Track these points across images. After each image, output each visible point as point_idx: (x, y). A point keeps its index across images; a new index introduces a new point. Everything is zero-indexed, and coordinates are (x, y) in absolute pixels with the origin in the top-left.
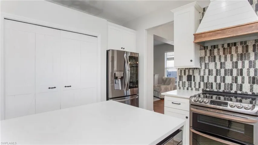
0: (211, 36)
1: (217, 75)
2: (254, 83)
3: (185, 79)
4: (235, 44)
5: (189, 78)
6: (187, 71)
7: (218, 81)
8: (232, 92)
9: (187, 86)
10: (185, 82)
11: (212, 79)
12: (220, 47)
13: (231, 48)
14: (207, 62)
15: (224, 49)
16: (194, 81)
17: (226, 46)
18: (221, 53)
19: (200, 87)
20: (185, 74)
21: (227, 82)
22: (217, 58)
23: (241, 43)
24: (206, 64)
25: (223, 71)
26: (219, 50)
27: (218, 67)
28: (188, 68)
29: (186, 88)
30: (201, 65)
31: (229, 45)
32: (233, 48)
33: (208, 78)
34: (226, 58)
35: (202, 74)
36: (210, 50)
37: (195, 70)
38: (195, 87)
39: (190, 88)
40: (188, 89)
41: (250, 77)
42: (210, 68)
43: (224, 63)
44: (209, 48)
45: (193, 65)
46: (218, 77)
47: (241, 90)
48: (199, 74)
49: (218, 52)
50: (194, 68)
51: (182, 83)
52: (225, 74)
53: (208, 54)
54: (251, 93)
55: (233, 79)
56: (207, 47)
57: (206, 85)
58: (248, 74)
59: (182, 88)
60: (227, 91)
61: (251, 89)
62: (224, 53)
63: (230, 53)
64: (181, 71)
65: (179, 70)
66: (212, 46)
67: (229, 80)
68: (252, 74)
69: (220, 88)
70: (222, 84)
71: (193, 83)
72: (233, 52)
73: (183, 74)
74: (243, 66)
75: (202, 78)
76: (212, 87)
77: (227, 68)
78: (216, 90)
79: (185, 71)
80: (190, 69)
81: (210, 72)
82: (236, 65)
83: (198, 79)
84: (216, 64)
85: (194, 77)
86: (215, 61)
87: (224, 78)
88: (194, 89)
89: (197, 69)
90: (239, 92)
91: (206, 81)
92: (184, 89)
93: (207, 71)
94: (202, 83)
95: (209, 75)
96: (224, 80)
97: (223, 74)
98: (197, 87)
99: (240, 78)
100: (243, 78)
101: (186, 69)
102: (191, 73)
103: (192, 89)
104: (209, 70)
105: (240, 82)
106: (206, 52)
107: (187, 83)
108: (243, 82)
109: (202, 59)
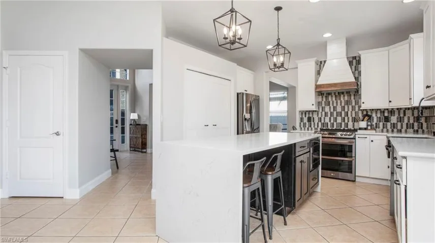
0: (327, 87)
1: (331, 116)
2: (355, 122)
3: (305, 120)
4: (343, 93)
5: (309, 119)
6: (307, 113)
7: (332, 121)
8: (342, 129)
9: (307, 126)
10: (305, 123)
11: (327, 120)
12: (333, 94)
13: (340, 96)
14: (323, 105)
15: (336, 96)
16: (313, 121)
17: (337, 94)
18: (334, 99)
19: (318, 127)
20: (305, 116)
21: (338, 122)
22: (331, 103)
23: (347, 92)
24: (322, 107)
25: (335, 113)
26: (332, 96)
27: (332, 110)
28: (308, 111)
29: (306, 129)
30: (319, 108)
31: (339, 93)
32: (342, 95)
33: (324, 118)
34: (337, 103)
35: (320, 116)
36: (326, 97)
37: (314, 112)
38: (314, 127)
39: (310, 128)
40: (308, 129)
41: (352, 118)
42: (326, 111)
43: (336, 107)
44: (325, 95)
45: (314, 108)
46: (332, 118)
47: (347, 127)
48: (318, 116)
49: (332, 98)
50: (313, 111)
51: (304, 124)
52: (337, 116)
53: (324, 100)
54: (353, 129)
55: (342, 119)
56: (323, 94)
57: (323, 124)
58: (351, 116)
59: (303, 128)
60: (338, 128)
61: (353, 127)
62: (336, 100)
63: (340, 99)
64: (302, 113)
65: (301, 113)
66: (327, 94)
67: (339, 120)
68: (354, 116)
69: (333, 127)
70: (335, 123)
71: (312, 123)
72: (342, 99)
73: (304, 116)
74: (348, 110)
75: (320, 119)
76: (327, 127)
77: (338, 111)
78: (331, 128)
79: (305, 113)
80: (310, 111)
81: (326, 114)
82: (343, 108)
83: (316, 120)
84: (330, 107)
85: (313, 118)
86: (329, 105)
87: (336, 118)
88: (313, 129)
89: (315, 111)
90: (346, 129)
91: (322, 122)
92: (305, 129)
93: (323, 113)
94: (320, 124)
95: (325, 116)
96: (336, 120)
97: (335, 116)
98: (316, 127)
99: (346, 118)
100: (348, 118)
101: (306, 111)
102: (311, 116)
103: (312, 129)
104: (325, 113)
105: (346, 121)
106: (322, 97)
107: (307, 123)
108: (348, 121)
109: (319, 104)
